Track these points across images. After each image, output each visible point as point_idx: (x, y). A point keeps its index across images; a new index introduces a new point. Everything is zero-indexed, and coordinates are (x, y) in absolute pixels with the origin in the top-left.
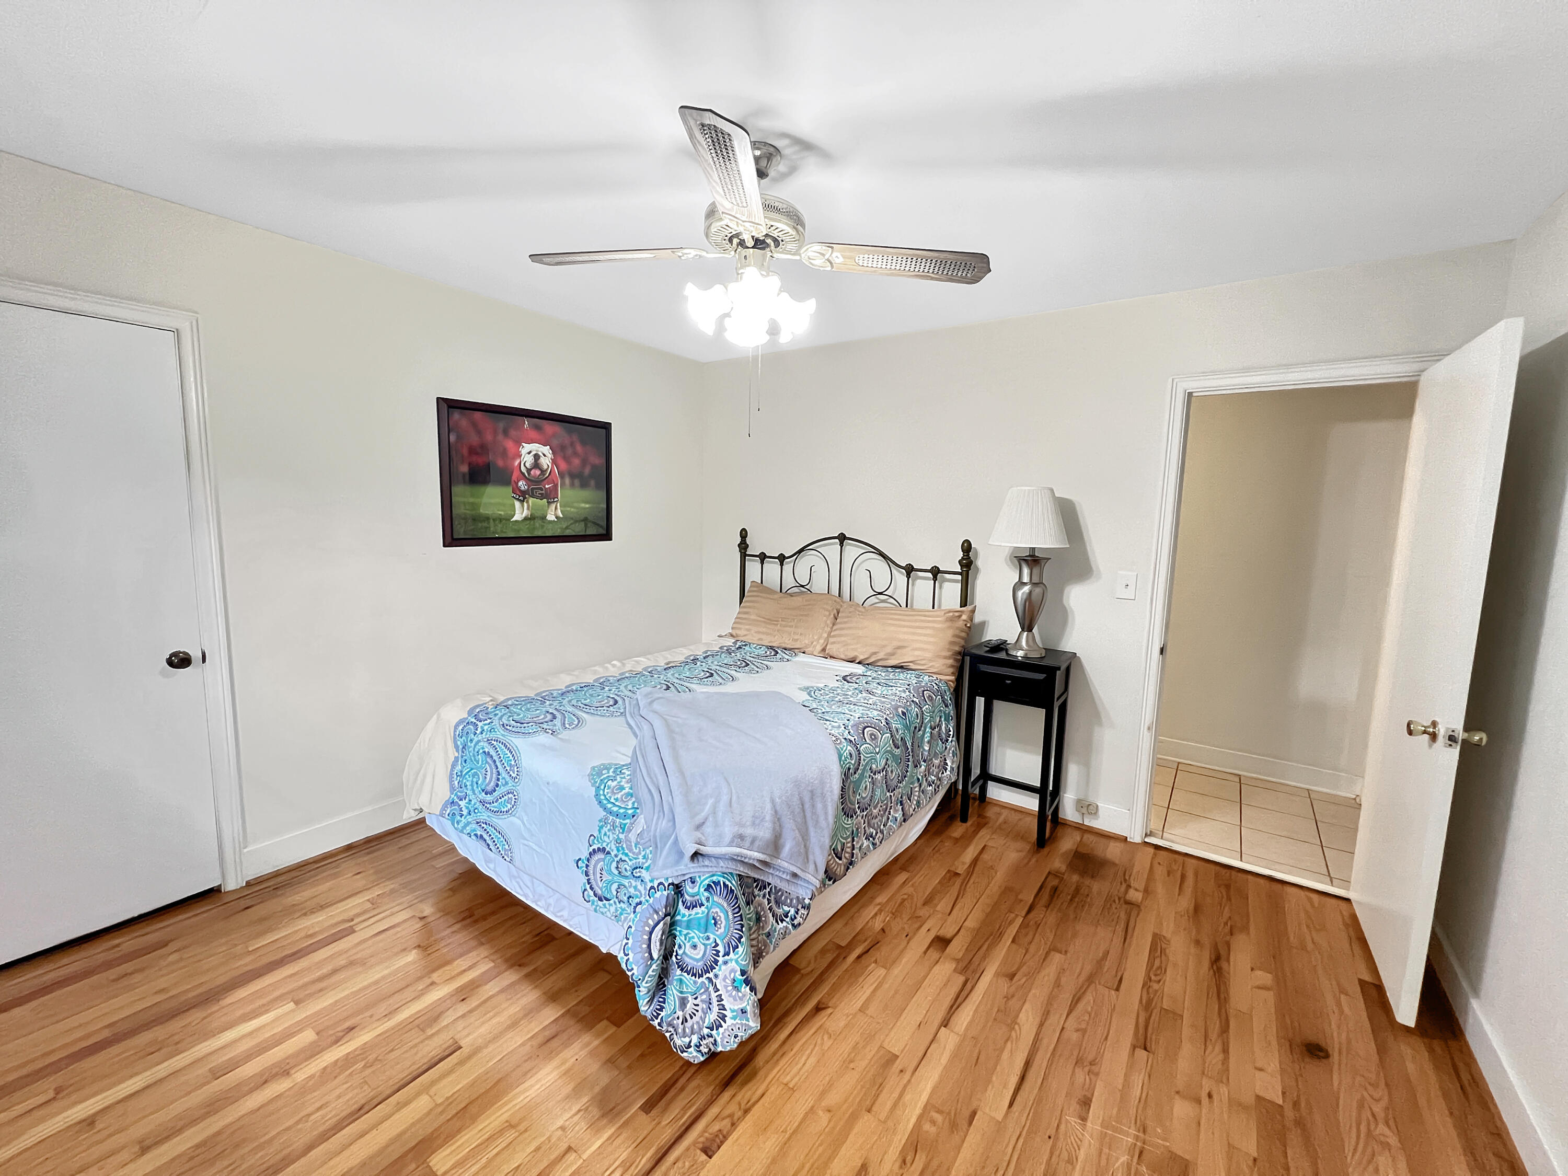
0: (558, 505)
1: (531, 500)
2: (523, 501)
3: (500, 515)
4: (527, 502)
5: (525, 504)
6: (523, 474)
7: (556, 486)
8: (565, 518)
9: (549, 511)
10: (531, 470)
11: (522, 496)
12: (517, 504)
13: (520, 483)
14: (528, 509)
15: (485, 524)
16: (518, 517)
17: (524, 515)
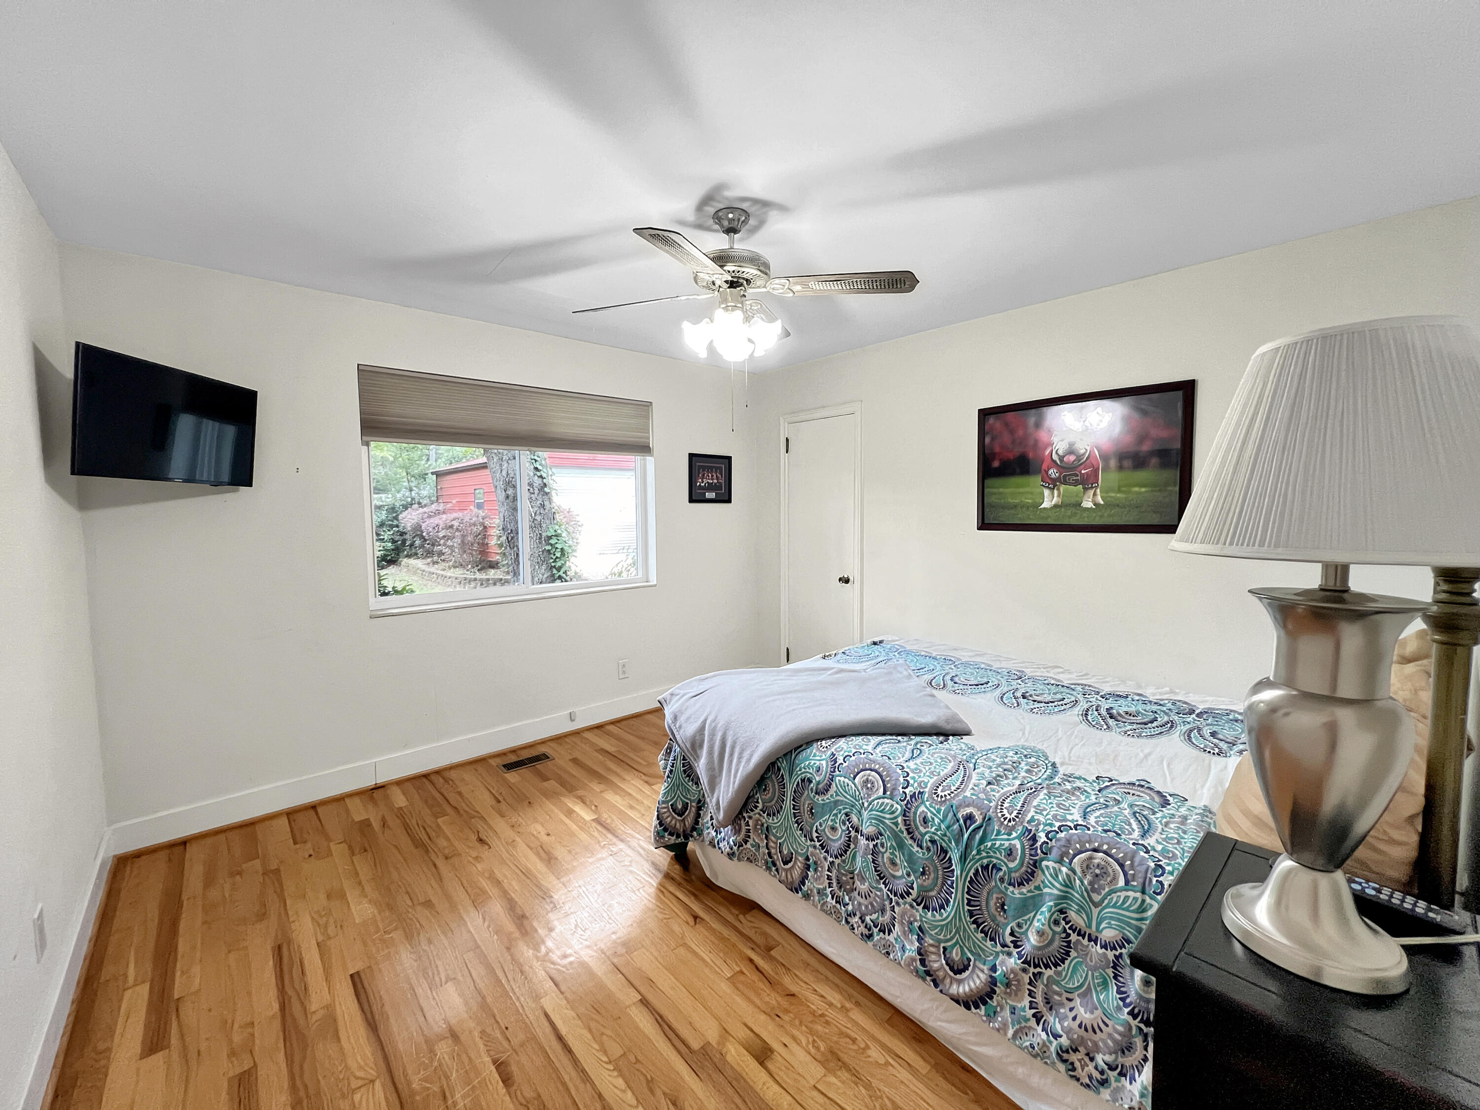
0: (1098, 490)
1: (1063, 488)
2: (1054, 489)
3: (1028, 503)
4: (1058, 490)
5: (1056, 492)
6: (1055, 462)
7: (1096, 471)
8: (1108, 505)
9: (1086, 498)
10: (1064, 457)
11: (1053, 484)
12: (1047, 492)
13: (1051, 471)
14: (1059, 496)
15: (1012, 511)
16: (1046, 504)
17: (1053, 503)
